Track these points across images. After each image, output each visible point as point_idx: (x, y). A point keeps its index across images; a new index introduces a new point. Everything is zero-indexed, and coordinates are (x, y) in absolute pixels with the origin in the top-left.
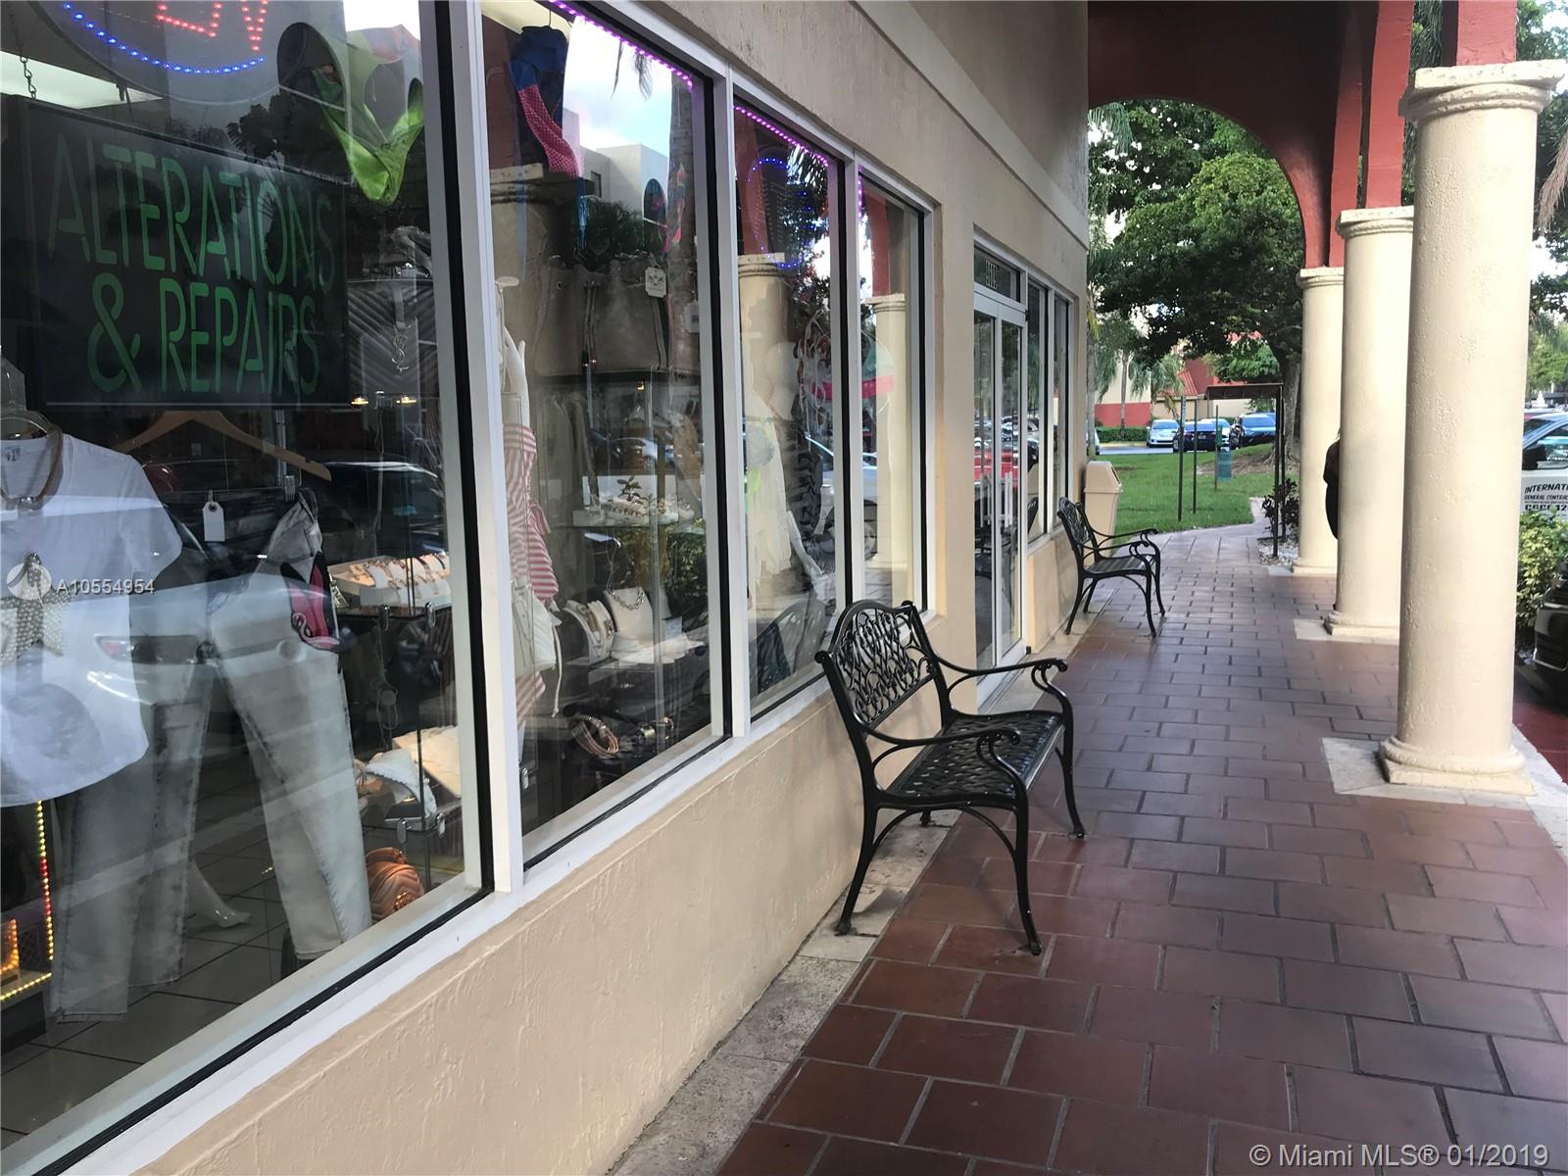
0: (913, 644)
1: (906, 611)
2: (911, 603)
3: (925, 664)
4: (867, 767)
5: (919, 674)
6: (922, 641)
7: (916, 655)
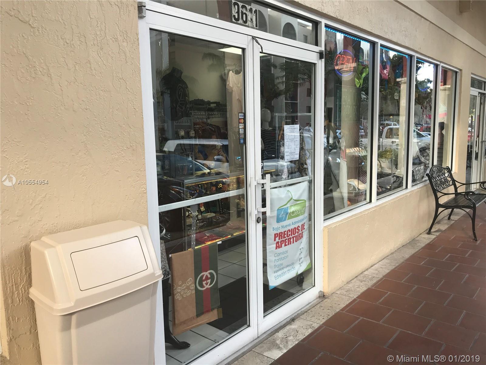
0: (449, 176)
1: (447, 169)
2: (448, 167)
3: (451, 181)
4: (437, 199)
5: (450, 183)
6: (451, 176)
7: (449, 179)
